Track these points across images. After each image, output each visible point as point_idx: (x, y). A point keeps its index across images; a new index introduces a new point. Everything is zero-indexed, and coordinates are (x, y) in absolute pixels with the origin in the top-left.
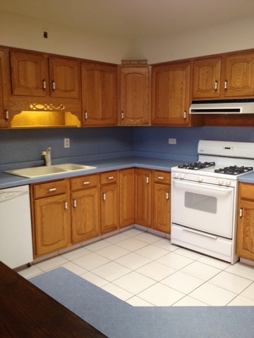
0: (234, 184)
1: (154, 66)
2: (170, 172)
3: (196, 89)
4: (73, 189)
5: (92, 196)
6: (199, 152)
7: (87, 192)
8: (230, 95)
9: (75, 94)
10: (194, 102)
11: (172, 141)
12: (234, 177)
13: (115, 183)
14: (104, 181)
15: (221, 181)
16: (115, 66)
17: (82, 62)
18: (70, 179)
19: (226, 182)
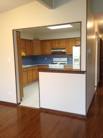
0: (63, 66)
1: (41, 41)
2: (48, 66)
3: (52, 46)
4: (28, 70)
5: (31, 72)
6: (53, 61)
7: (30, 71)
8: (60, 48)
9: (25, 48)
10: (52, 49)
11: (46, 59)
12: (63, 65)
13: (35, 69)
14: (33, 69)
15: (60, 66)
16: (32, 40)
17: (26, 40)
18: (27, 68)
19: (61, 66)
